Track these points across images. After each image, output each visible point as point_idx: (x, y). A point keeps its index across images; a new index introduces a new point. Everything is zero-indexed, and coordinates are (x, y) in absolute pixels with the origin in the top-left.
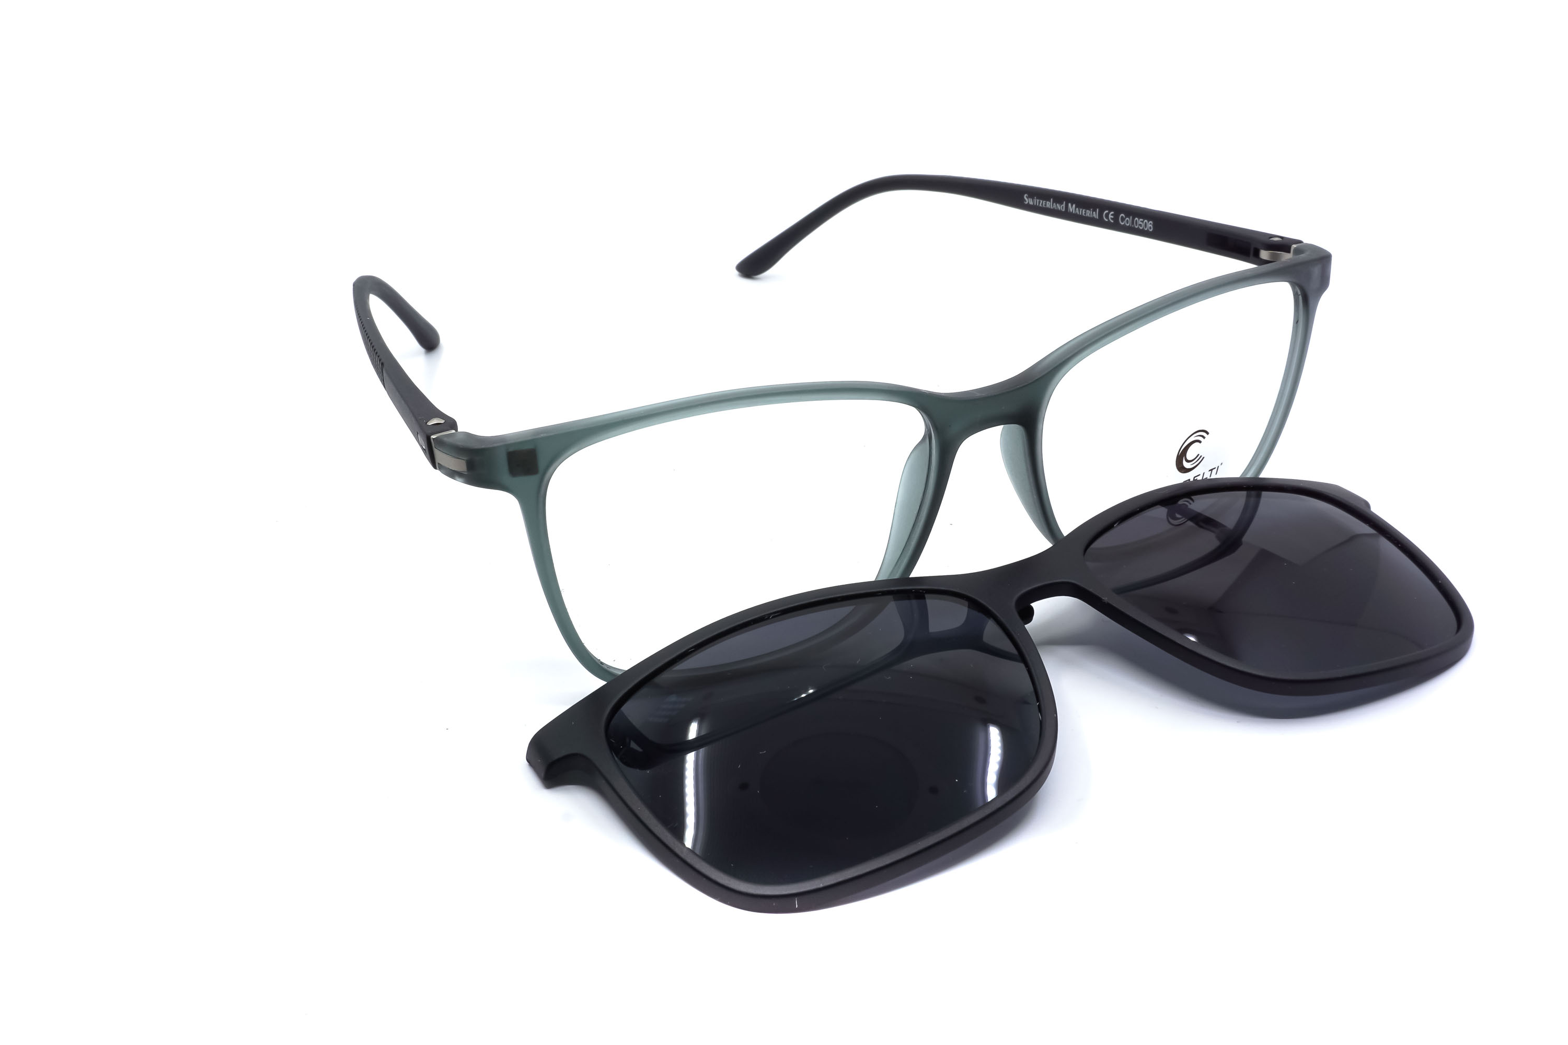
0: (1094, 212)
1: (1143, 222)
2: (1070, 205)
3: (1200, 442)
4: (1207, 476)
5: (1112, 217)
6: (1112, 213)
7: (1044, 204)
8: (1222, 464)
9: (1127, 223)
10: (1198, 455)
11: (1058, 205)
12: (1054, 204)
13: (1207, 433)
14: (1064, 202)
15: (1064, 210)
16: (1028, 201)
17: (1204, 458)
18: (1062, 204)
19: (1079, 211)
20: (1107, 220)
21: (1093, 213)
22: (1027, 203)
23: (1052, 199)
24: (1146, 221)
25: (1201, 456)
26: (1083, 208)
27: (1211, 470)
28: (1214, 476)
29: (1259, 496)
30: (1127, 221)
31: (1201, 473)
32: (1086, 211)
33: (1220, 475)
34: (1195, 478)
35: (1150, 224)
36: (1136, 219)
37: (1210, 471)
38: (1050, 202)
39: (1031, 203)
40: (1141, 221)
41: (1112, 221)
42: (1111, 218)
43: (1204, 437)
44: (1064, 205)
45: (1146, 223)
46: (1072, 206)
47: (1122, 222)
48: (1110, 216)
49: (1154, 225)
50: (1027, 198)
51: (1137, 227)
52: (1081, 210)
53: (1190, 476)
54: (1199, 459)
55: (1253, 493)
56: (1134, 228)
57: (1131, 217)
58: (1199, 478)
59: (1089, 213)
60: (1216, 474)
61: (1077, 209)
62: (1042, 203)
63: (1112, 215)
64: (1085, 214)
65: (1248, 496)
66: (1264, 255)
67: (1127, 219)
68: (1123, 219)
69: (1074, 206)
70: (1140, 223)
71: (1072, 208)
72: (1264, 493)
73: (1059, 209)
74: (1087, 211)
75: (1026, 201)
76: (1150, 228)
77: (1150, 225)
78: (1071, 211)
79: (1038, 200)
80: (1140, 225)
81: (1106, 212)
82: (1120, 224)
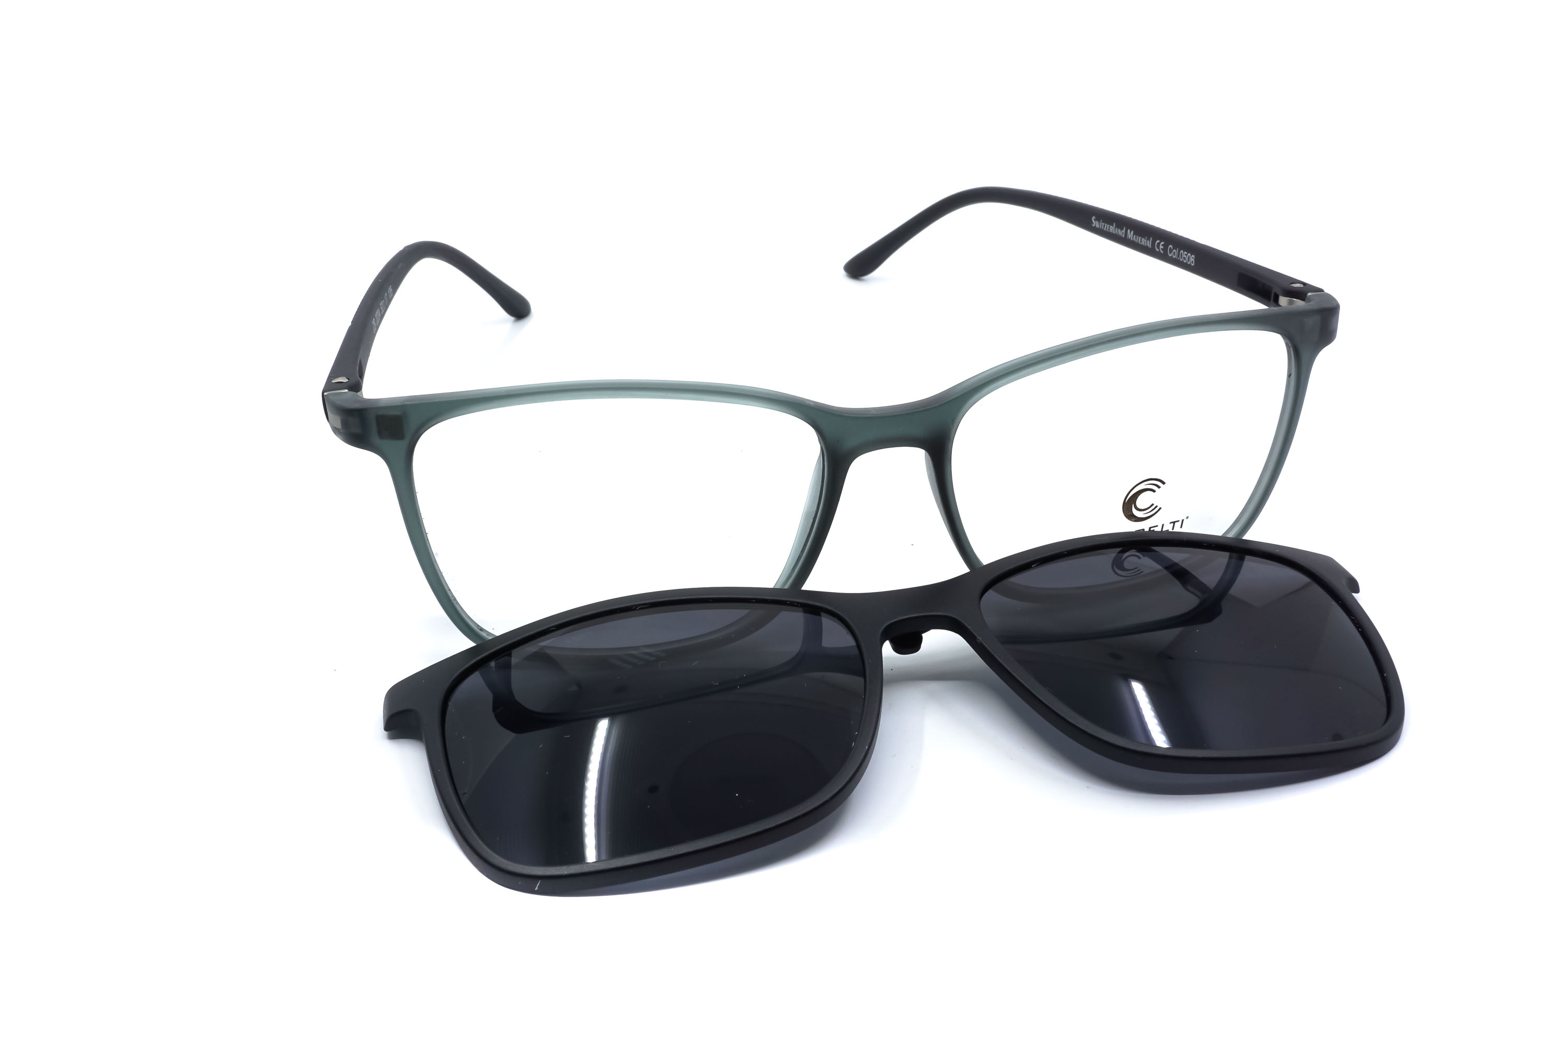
1: (1186, 255)
2: (1129, 231)
3: (1154, 491)
4: (1168, 527)
5: (1162, 247)
6: (1163, 243)
7: (1108, 228)
8: (1187, 517)
9: (1174, 255)
10: (1153, 505)
11: (1119, 230)
12: (1116, 229)
13: (1164, 483)
14: (1122, 226)
15: (1124, 236)
16: (1096, 224)
17: (1160, 508)
18: (1122, 229)
20: (1158, 250)
21: (1149, 241)
22: (1094, 225)
23: (1114, 224)
24: (1189, 254)
25: (1156, 507)
26: (1140, 236)
27: (1174, 523)
28: (1177, 529)
29: (1242, 559)
30: (1173, 253)
31: (1160, 523)
32: (1141, 239)
33: (1184, 530)
34: (1152, 529)
35: (1193, 258)
36: (1182, 251)
37: (1171, 523)
38: (1113, 226)
39: (1098, 226)
41: (1162, 252)
42: (1162, 249)
43: (1159, 487)
44: (1124, 231)
45: (1189, 256)
47: (1170, 253)
48: (1161, 247)
49: (1197, 260)
50: (1095, 220)
51: (1182, 260)
52: (1137, 237)
53: (1145, 526)
54: (1154, 510)
55: (1235, 555)
56: (1179, 261)
57: (1177, 249)
58: (1158, 529)
59: (1144, 241)
60: (1181, 527)
61: (1135, 236)
62: (1106, 227)
63: (1162, 245)
64: (1141, 242)
65: (1230, 557)
66: (1283, 301)
67: (1174, 250)
68: (1171, 251)
69: (1132, 232)
70: (1184, 256)
71: (1130, 235)
72: (1247, 557)
73: (1120, 234)
74: (1143, 239)
75: (1093, 223)
76: (1194, 262)
77: (1191, 259)
78: (1129, 238)
79: (1103, 224)
80: (1184, 258)
81: (1158, 241)
82: (1168, 256)
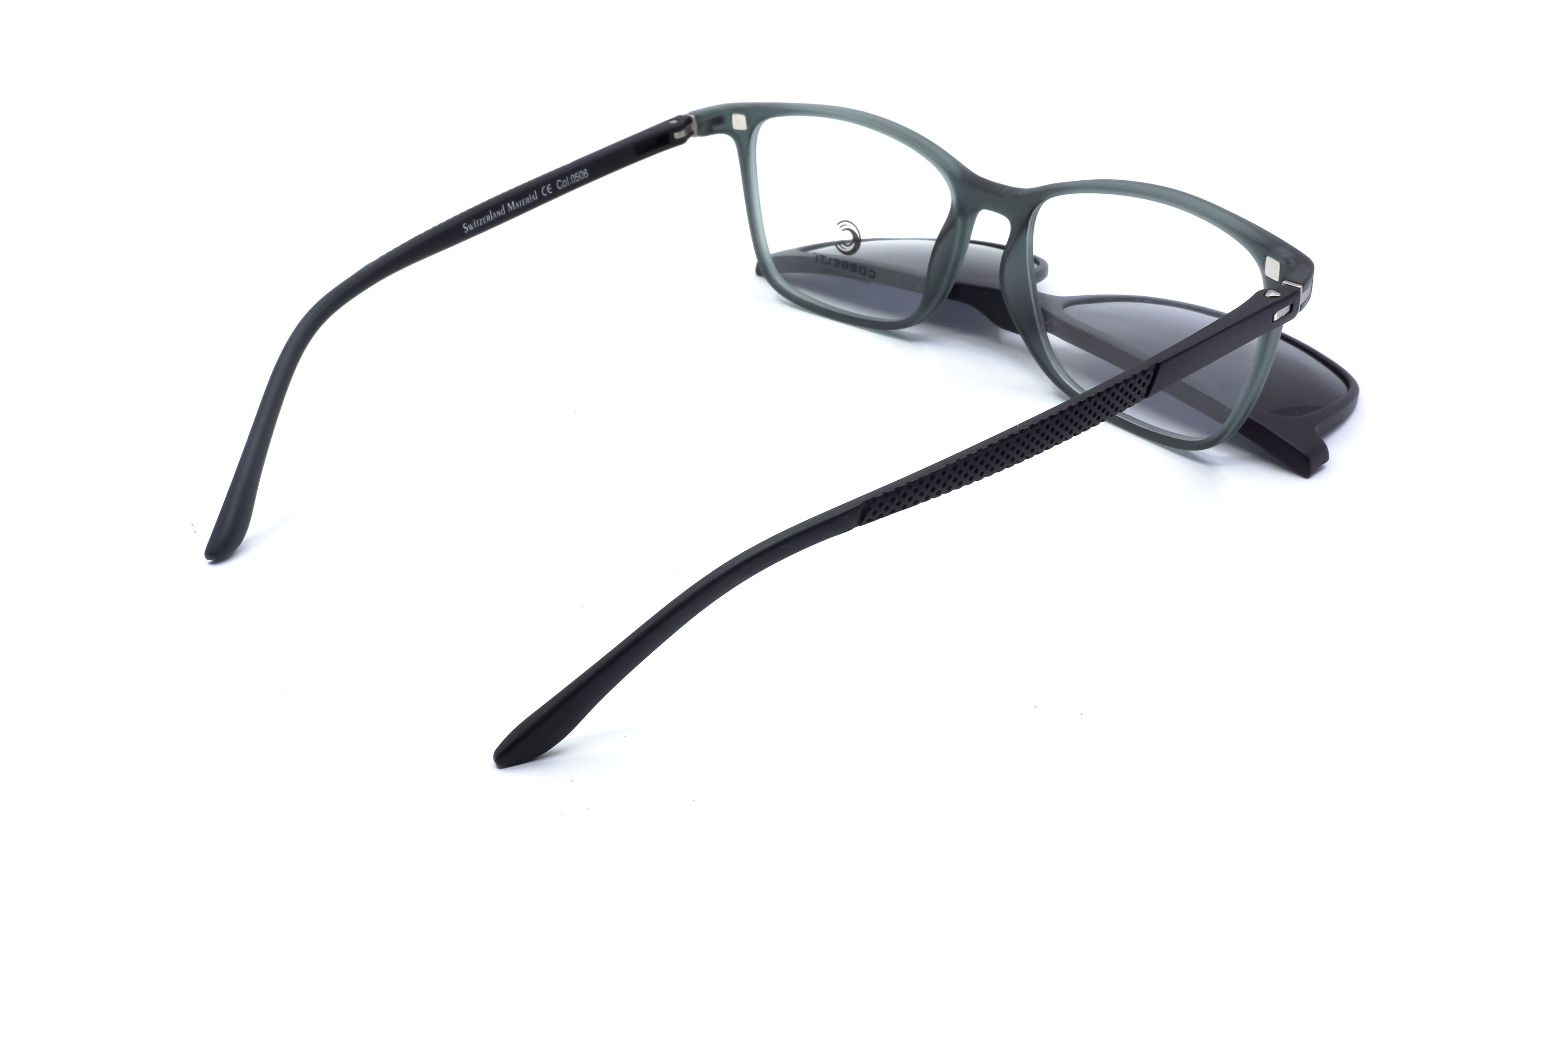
0: (533, 196)
1: (578, 175)
2: (509, 204)
5: (550, 188)
6: (549, 185)
7: (484, 221)
11: (498, 212)
12: (494, 214)
14: (503, 206)
15: (504, 213)
16: (467, 228)
18: (501, 208)
19: (519, 204)
20: (545, 195)
21: (531, 197)
22: (468, 230)
24: (580, 172)
26: (522, 201)
30: (565, 183)
32: (525, 201)
35: (585, 171)
36: (572, 175)
38: (489, 214)
39: (471, 228)
40: (577, 175)
41: (551, 192)
44: (503, 210)
45: (581, 174)
46: (511, 204)
47: (560, 186)
48: (548, 189)
49: (589, 172)
50: (466, 226)
51: (574, 183)
57: (567, 178)
59: (528, 200)
61: (517, 203)
62: (482, 221)
63: (549, 187)
67: (565, 181)
68: (561, 184)
69: (513, 202)
70: (576, 177)
71: (511, 206)
73: (500, 215)
74: (526, 199)
75: (466, 230)
76: (586, 175)
77: (585, 173)
78: (511, 209)
79: (477, 222)
80: (577, 179)
81: (544, 187)
82: (558, 190)
